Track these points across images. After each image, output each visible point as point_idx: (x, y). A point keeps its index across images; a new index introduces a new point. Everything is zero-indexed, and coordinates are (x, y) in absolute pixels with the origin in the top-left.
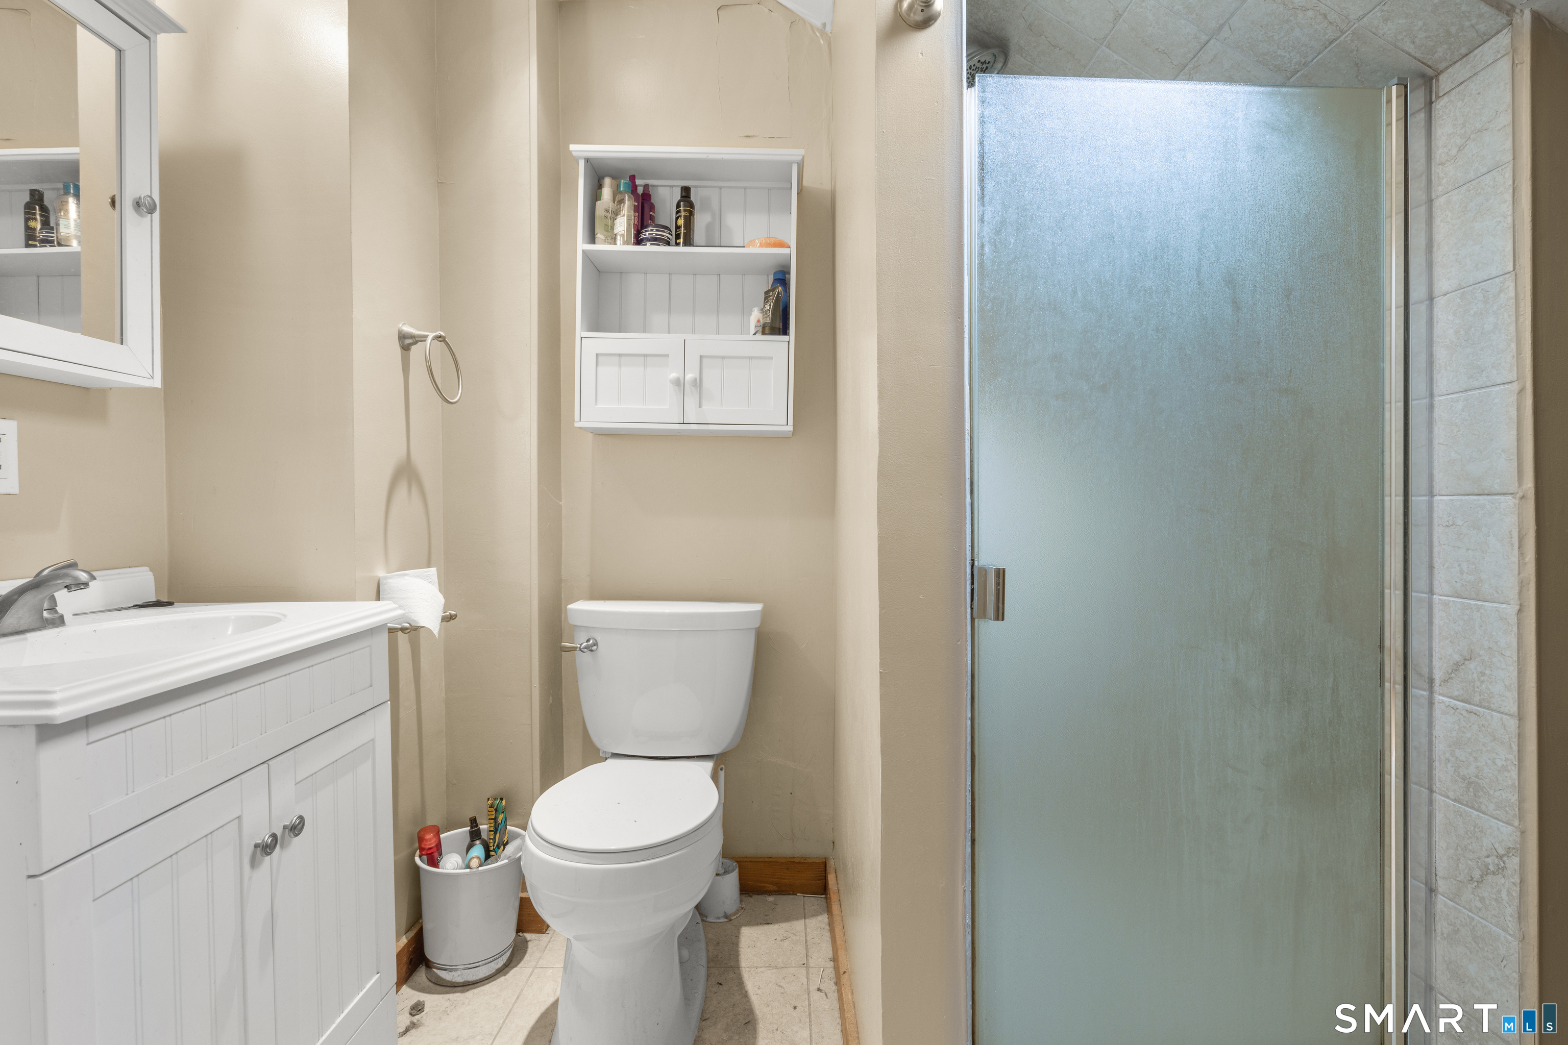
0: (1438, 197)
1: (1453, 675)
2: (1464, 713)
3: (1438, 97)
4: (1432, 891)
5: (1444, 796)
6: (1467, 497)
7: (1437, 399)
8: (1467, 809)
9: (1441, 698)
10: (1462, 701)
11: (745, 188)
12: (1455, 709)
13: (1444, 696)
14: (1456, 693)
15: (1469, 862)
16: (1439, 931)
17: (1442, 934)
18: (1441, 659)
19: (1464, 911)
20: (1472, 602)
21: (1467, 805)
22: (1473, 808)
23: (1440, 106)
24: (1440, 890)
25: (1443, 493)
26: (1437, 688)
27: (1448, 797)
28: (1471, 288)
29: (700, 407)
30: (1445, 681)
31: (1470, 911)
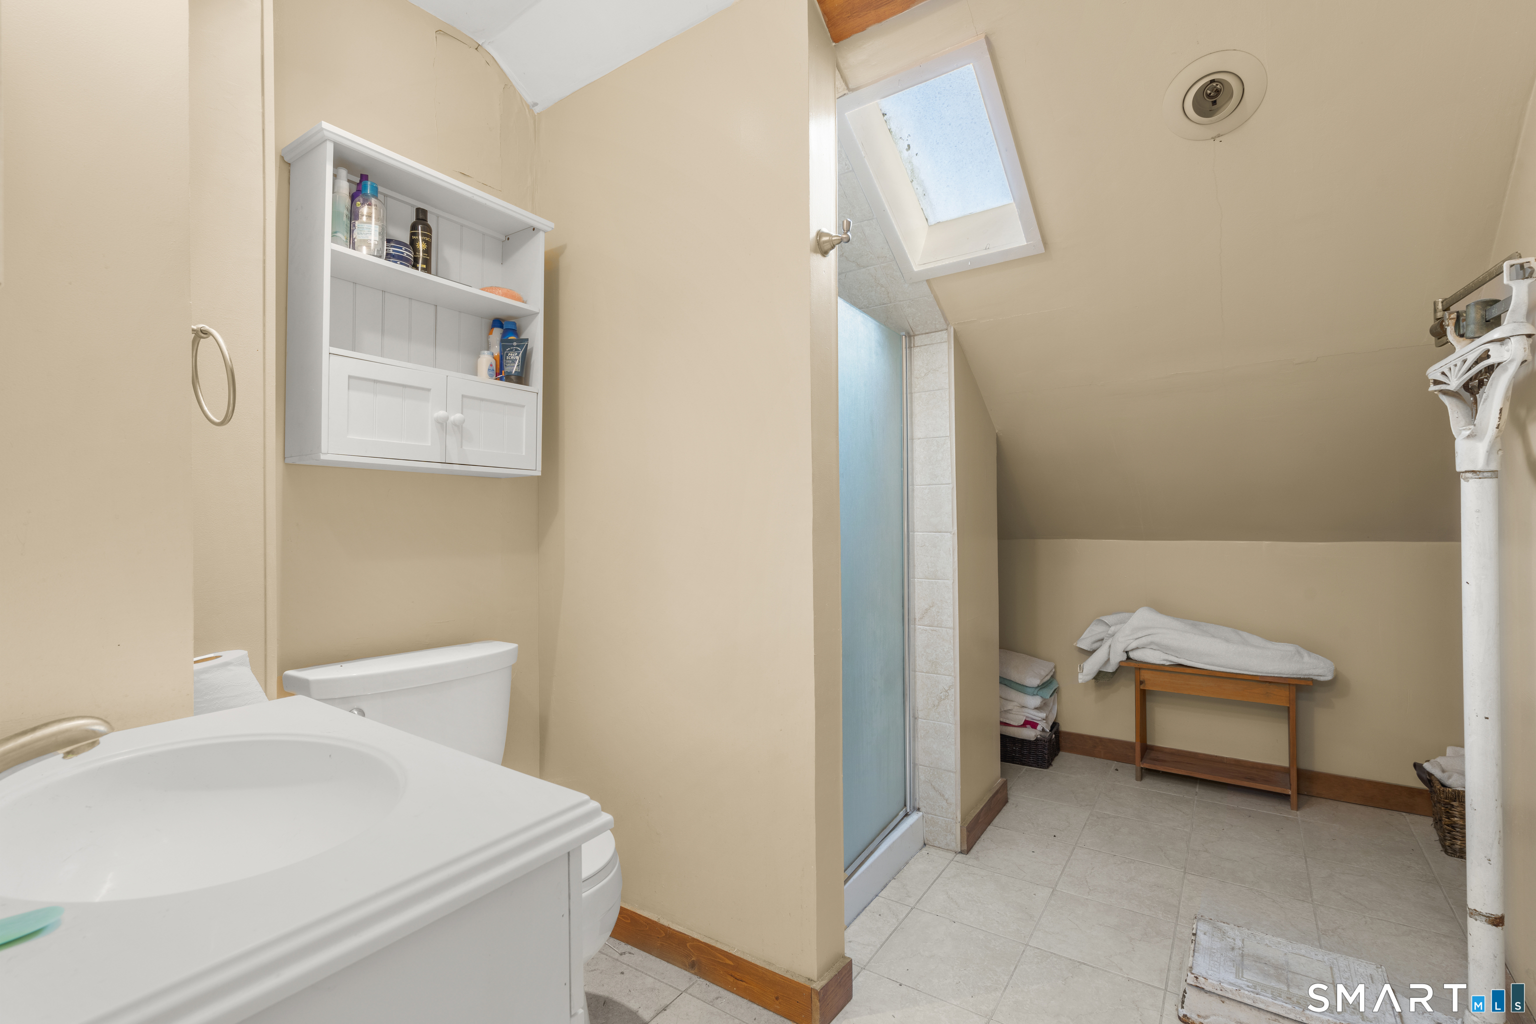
0: (915, 393)
1: (925, 615)
2: (930, 631)
3: (914, 346)
4: (915, 718)
5: (921, 672)
6: (929, 533)
7: (915, 487)
8: (932, 675)
9: (919, 627)
10: (929, 626)
11: (462, 226)
12: (926, 630)
13: (920, 625)
14: (926, 623)
15: (933, 698)
16: (919, 736)
17: (921, 737)
18: (919, 608)
19: (931, 721)
20: (933, 581)
21: (932, 673)
22: (934, 673)
23: (916, 351)
24: (920, 717)
25: (919, 531)
26: (917, 623)
27: (923, 672)
28: (931, 439)
29: (461, 447)
30: (921, 618)
31: (934, 720)
